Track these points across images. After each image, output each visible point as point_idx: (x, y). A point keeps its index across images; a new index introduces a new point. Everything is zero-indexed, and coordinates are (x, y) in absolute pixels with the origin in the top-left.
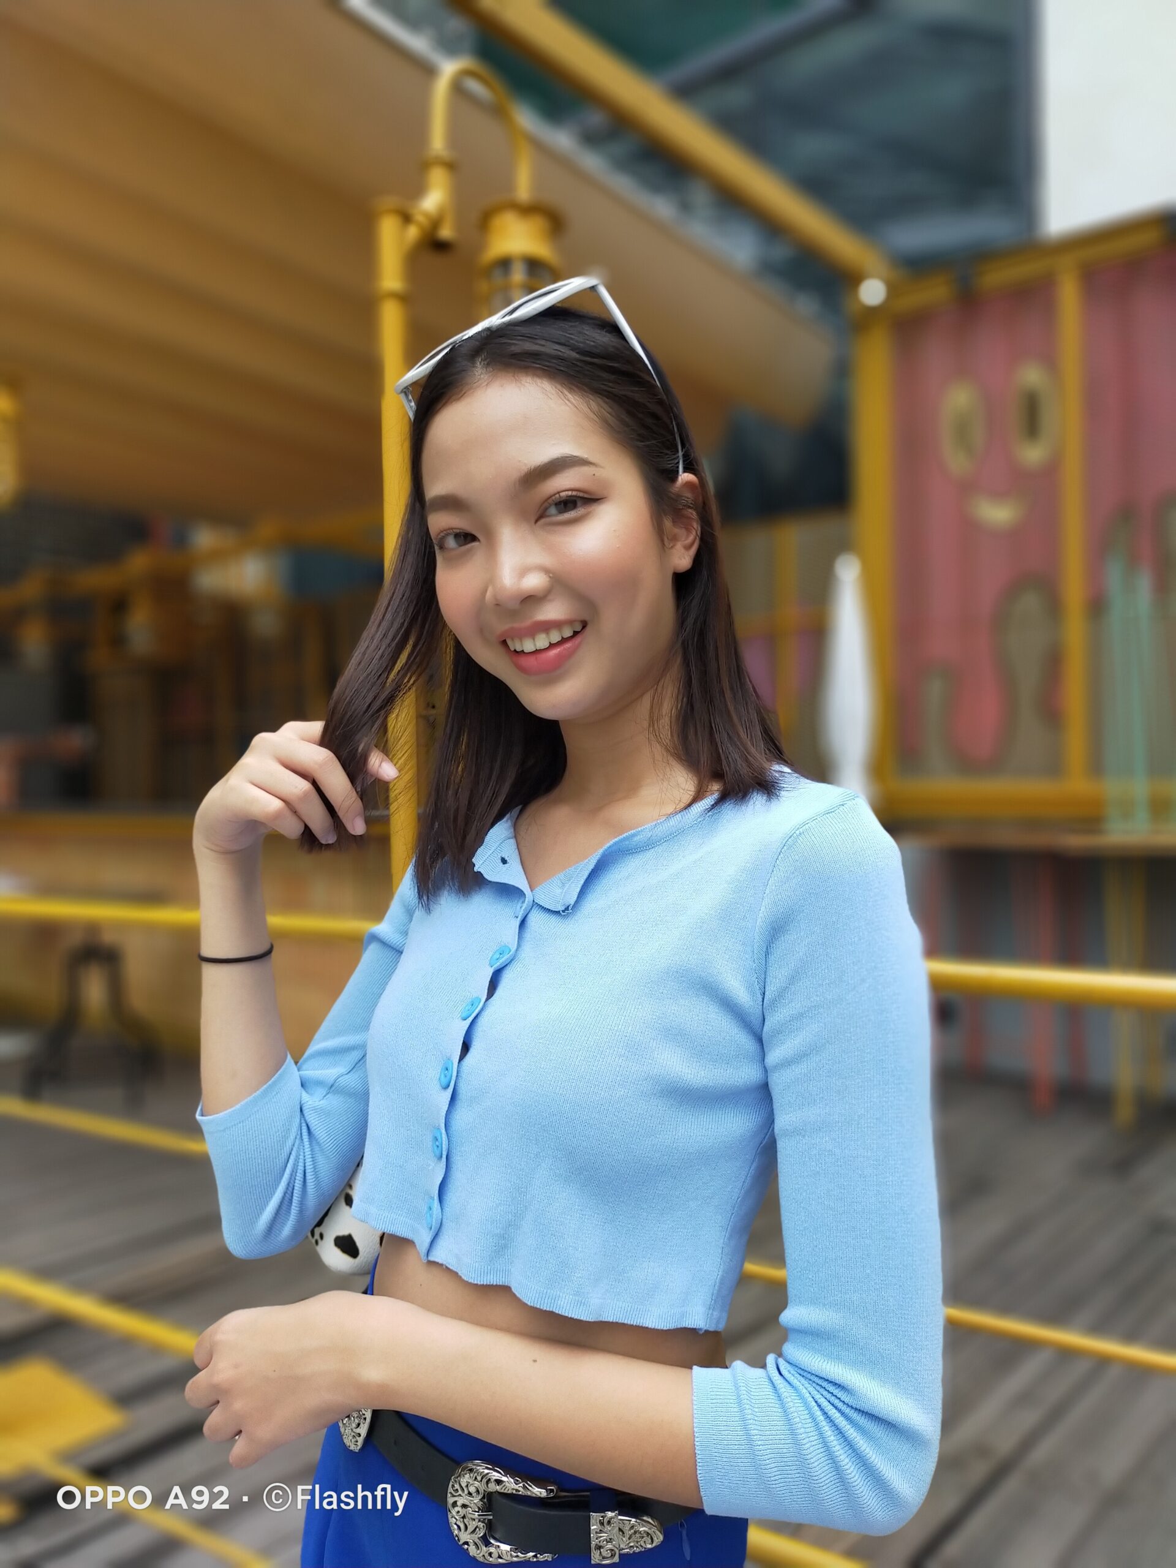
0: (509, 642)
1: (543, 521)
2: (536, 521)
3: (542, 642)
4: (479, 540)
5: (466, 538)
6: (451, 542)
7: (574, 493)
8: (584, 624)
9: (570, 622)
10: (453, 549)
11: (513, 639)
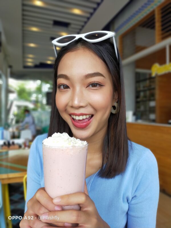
0: (72, 116)
1: (88, 88)
2: (87, 87)
3: (81, 118)
4: (70, 89)
5: (67, 87)
6: (62, 87)
7: (97, 83)
8: (92, 116)
9: (89, 114)
10: (62, 89)
11: (73, 115)
